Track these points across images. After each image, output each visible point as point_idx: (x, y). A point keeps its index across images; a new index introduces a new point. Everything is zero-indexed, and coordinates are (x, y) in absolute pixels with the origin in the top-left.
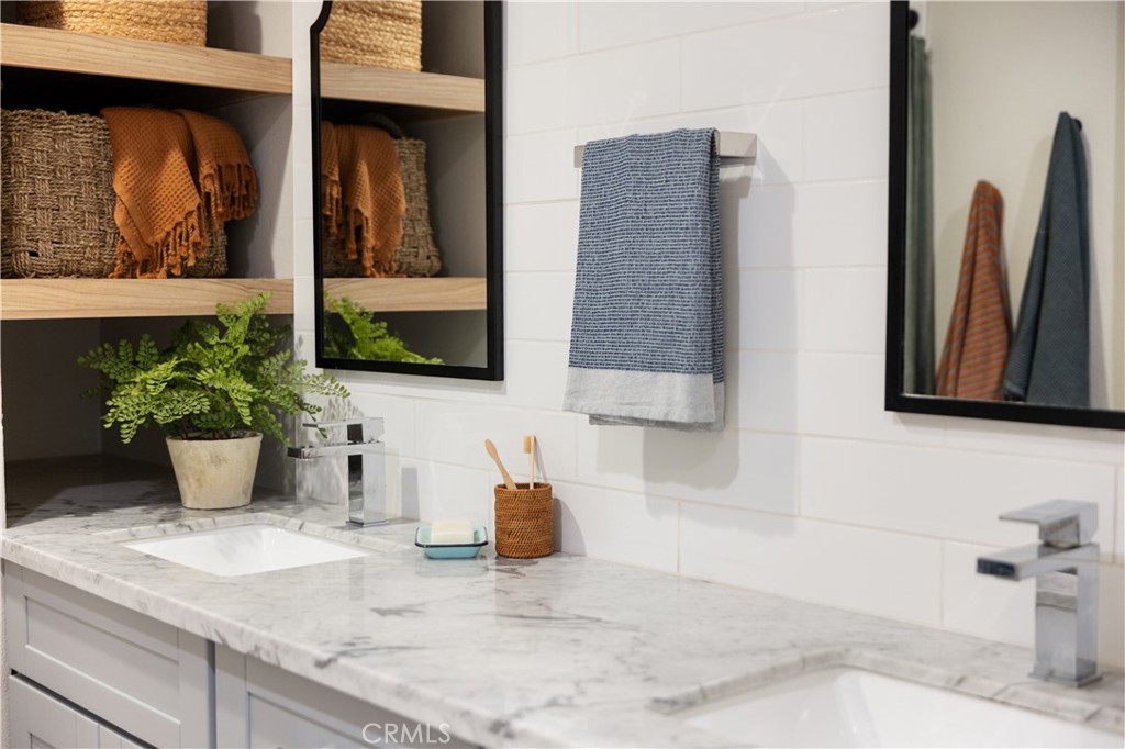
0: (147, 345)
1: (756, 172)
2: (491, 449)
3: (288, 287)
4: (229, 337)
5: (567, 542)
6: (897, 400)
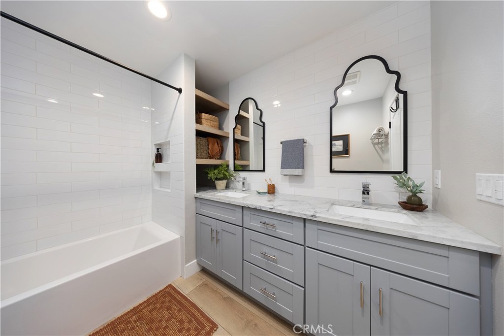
0: (212, 169)
1: (307, 144)
2: (266, 180)
3: (229, 161)
4: (223, 167)
5: (276, 191)
6: (332, 171)
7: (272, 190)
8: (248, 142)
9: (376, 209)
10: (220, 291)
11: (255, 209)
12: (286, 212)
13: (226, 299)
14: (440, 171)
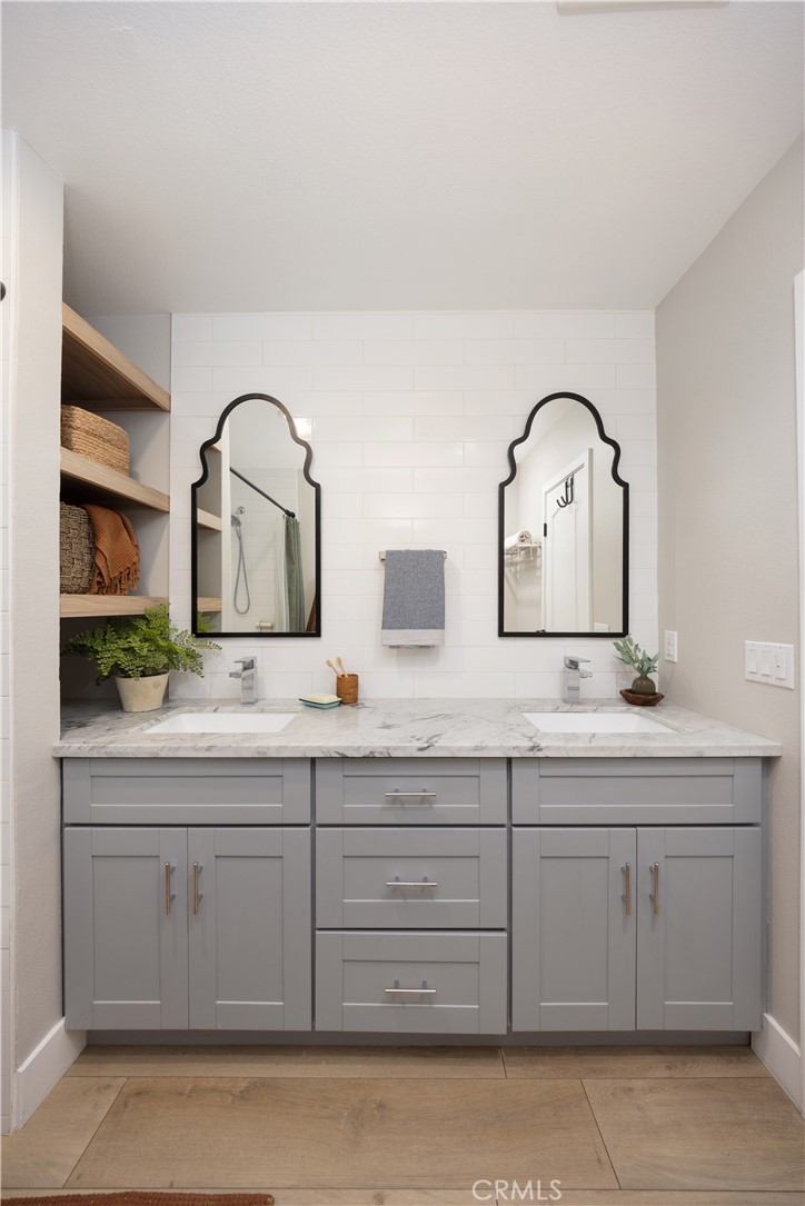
2: (329, 664)
6: (502, 634)
7: (348, 692)
8: (219, 532)
9: (594, 711)
10: (212, 1083)
11: (369, 759)
12: (469, 749)
13: (249, 1094)
14: (676, 633)
